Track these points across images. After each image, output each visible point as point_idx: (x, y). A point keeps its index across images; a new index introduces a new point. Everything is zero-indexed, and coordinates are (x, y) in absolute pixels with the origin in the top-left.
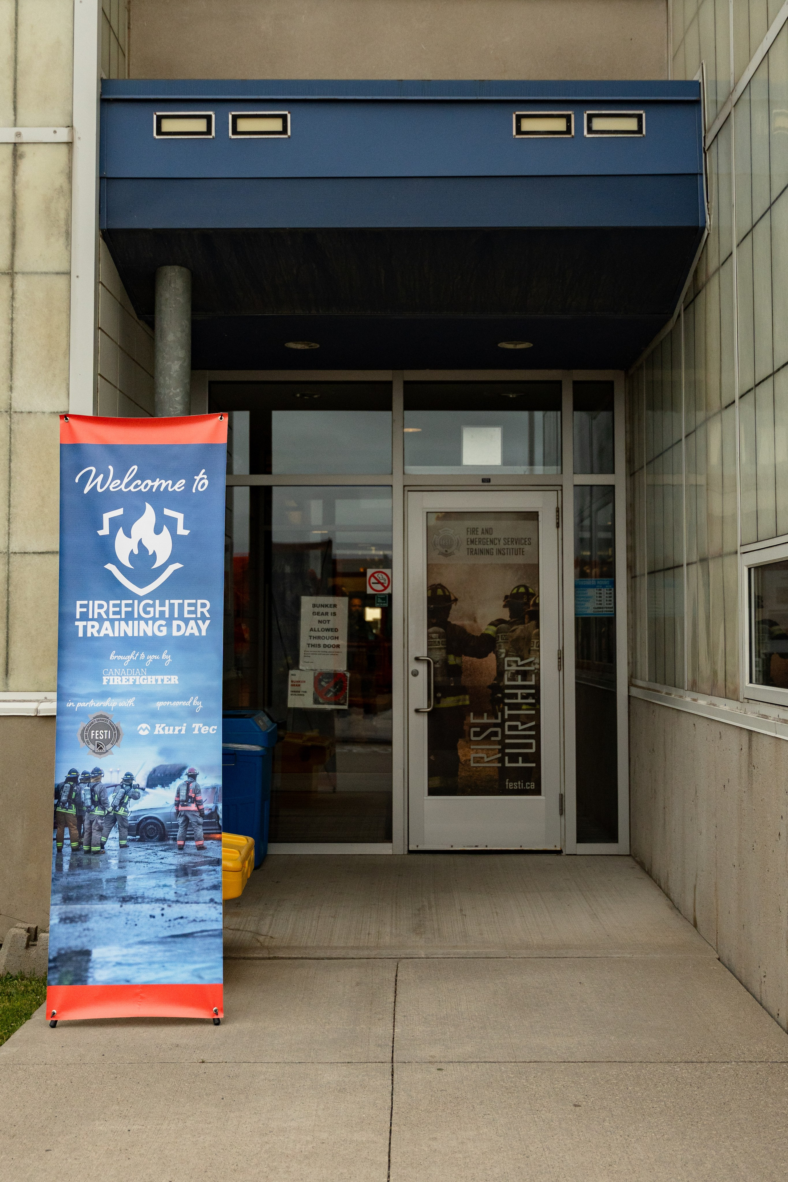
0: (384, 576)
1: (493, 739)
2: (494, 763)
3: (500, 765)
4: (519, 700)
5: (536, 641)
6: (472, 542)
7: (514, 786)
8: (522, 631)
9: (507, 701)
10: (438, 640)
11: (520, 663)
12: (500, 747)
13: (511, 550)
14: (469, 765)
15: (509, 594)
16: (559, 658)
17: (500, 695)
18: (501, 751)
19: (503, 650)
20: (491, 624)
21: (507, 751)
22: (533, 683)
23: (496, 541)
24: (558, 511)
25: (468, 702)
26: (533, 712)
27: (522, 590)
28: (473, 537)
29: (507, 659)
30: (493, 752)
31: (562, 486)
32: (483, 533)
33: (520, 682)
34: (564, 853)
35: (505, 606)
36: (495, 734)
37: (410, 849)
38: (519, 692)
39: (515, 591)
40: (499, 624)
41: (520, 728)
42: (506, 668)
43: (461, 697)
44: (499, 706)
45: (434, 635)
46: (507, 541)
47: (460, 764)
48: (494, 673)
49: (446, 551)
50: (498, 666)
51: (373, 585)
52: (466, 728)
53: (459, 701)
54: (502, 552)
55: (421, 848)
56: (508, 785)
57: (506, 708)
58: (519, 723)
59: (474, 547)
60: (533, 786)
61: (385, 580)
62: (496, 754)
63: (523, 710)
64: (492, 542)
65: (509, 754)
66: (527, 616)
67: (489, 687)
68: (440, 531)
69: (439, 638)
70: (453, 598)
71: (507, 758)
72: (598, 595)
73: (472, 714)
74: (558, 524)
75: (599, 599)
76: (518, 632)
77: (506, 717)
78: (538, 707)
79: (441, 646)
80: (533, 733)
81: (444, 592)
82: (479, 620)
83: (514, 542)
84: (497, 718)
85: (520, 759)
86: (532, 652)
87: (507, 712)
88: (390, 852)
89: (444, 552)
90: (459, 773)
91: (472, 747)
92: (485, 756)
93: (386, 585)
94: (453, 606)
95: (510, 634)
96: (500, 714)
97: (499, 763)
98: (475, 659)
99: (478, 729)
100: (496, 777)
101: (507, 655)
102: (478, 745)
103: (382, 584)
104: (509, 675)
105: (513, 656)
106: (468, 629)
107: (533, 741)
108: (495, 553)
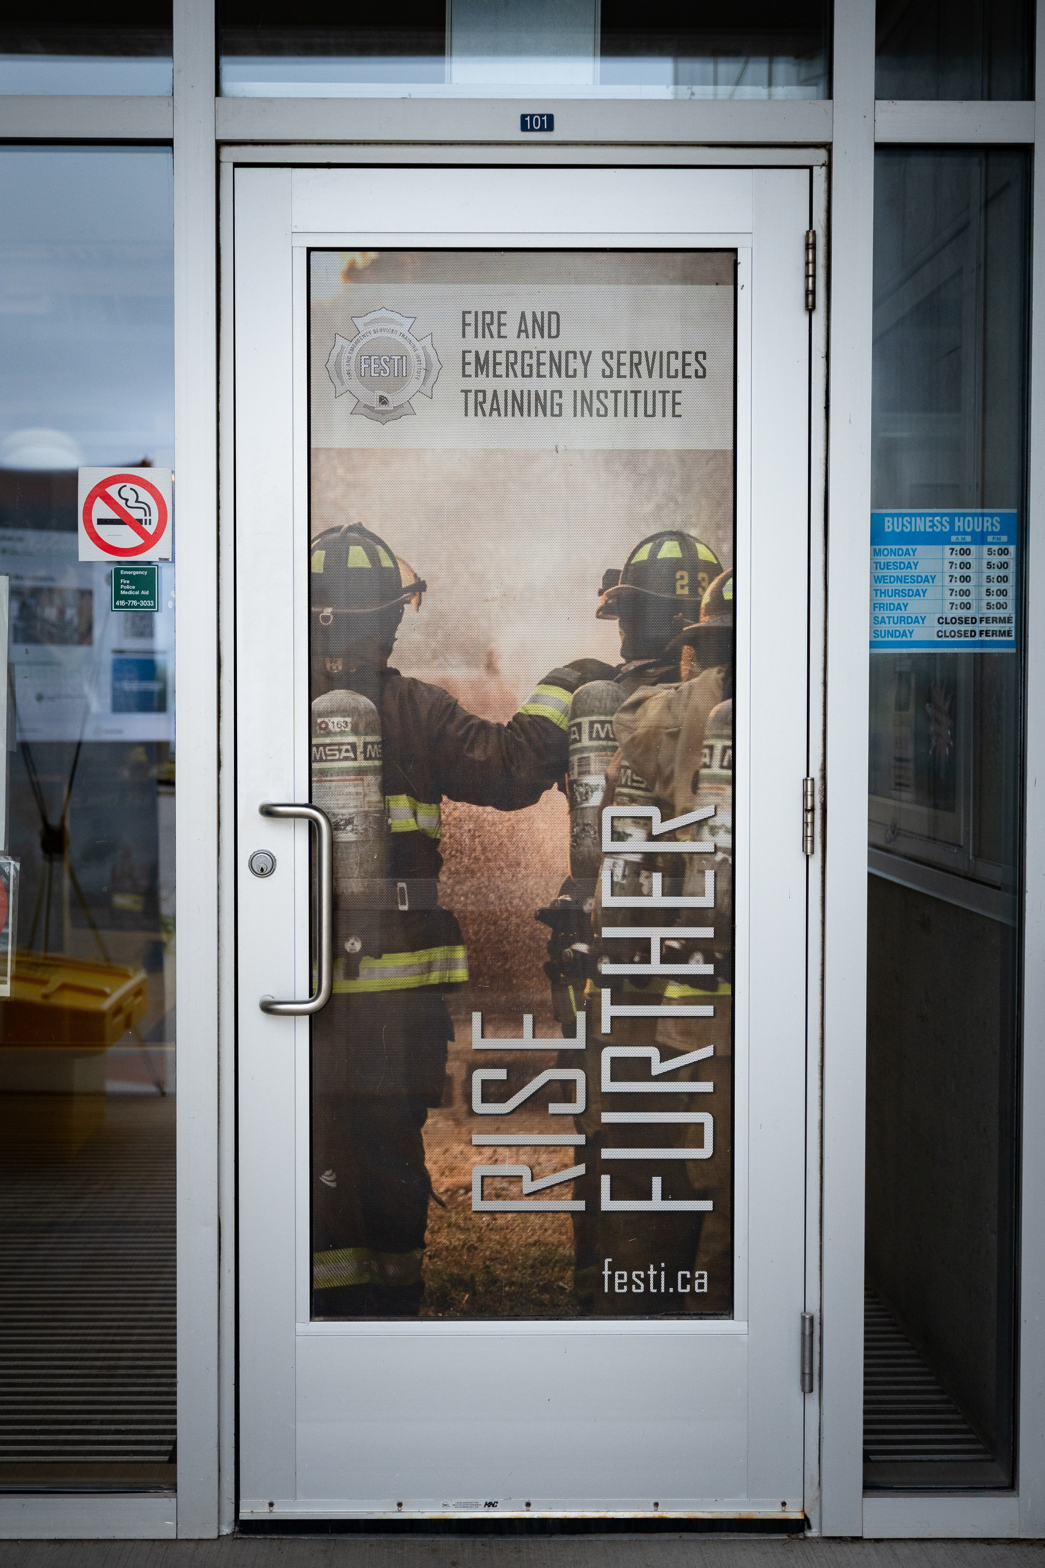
0: (145, 496)
1: (555, 1108)
2: (558, 1198)
3: (580, 1205)
4: (655, 967)
5: (719, 745)
6: (481, 365)
7: (630, 1282)
8: (669, 706)
9: (607, 968)
10: (352, 739)
11: (659, 827)
12: (581, 1139)
13: (631, 397)
14: (467, 1205)
15: (620, 565)
16: (808, 810)
17: (582, 948)
18: (581, 1154)
19: (595, 780)
20: (552, 680)
21: (607, 1153)
22: (707, 901)
23: (576, 364)
24: (810, 246)
25: (461, 974)
26: (707, 1011)
27: (670, 550)
28: (485, 345)
29: (609, 812)
30: (556, 1159)
31: (827, 147)
32: (522, 331)
33: (657, 900)
34: (813, 1533)
35: (604, 612)
36: (565, 1090)
37: (244, 1515)
38: (655, 934)
39: (643, 555)
40: (583, 680)
41: (658, 1068)
42: (608, 845)
43: (438, 953)
44: (579, 989)
45: (335, 722)
46: (614, 363)
47: (432, 1203)
48: (563, 864)
49: (383, 400)
50: (576, 840)
51: (103, 531)
52: (453, 1068)
53: (429, 967)
54: (596, 404)
55: (286, 1510)
56: (611, 1278)
57: (606, 994)
58: (652, 1052)
59: (487, 383)
60: (702, 1282)
61: (147, 510)
62: (566, 1166)
63: (670, 1001)
64: (558, 365)
65: (614, 1167)
66: (686, 650)
67: (543, 916)
68: (359, 322)
69: (355, 731)
70: (407, 580)
71: (605, 1181)
72: (958, 572)
73: (477, 1017)
74: (810, 293)
75: (958, 586)
76: (653, 710)
77: (606, 1027)
78: (724, 990)
79: (362, 763)
80: (707, 1087)
81: (374, 558)
82: (503, 665)
83: (643, 368)
84: (570, 1032)
85: (657, 1183)
86: (704, 786)
87: (608, 1011)
88: (166, 1530)
89: (375, 403)
90: (427, 1235)
91: (477, 1139)
92: (526, 1173)
93: (151, 529)
94: (409, 610)
95: (626, 717)
96: (581, 1017)
97: (576, 1197)
98: (489, 813)
99: (501, 1074)
100: (568, 1251)
101: (610, 798)
102: (498, 1131)
103: (137, 525)
104: (619, 871)
105: (633, 800)
106: (466, 700)
107: (706, 1119)
108: (568, 410)
